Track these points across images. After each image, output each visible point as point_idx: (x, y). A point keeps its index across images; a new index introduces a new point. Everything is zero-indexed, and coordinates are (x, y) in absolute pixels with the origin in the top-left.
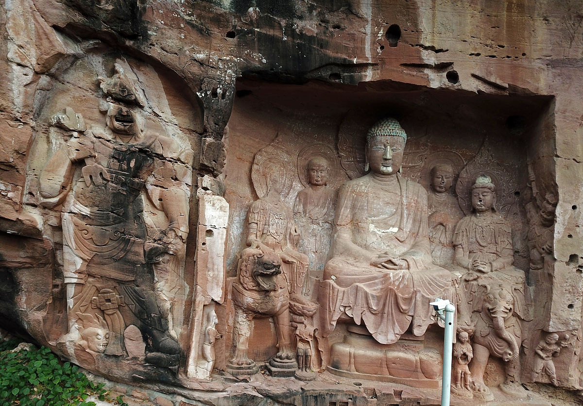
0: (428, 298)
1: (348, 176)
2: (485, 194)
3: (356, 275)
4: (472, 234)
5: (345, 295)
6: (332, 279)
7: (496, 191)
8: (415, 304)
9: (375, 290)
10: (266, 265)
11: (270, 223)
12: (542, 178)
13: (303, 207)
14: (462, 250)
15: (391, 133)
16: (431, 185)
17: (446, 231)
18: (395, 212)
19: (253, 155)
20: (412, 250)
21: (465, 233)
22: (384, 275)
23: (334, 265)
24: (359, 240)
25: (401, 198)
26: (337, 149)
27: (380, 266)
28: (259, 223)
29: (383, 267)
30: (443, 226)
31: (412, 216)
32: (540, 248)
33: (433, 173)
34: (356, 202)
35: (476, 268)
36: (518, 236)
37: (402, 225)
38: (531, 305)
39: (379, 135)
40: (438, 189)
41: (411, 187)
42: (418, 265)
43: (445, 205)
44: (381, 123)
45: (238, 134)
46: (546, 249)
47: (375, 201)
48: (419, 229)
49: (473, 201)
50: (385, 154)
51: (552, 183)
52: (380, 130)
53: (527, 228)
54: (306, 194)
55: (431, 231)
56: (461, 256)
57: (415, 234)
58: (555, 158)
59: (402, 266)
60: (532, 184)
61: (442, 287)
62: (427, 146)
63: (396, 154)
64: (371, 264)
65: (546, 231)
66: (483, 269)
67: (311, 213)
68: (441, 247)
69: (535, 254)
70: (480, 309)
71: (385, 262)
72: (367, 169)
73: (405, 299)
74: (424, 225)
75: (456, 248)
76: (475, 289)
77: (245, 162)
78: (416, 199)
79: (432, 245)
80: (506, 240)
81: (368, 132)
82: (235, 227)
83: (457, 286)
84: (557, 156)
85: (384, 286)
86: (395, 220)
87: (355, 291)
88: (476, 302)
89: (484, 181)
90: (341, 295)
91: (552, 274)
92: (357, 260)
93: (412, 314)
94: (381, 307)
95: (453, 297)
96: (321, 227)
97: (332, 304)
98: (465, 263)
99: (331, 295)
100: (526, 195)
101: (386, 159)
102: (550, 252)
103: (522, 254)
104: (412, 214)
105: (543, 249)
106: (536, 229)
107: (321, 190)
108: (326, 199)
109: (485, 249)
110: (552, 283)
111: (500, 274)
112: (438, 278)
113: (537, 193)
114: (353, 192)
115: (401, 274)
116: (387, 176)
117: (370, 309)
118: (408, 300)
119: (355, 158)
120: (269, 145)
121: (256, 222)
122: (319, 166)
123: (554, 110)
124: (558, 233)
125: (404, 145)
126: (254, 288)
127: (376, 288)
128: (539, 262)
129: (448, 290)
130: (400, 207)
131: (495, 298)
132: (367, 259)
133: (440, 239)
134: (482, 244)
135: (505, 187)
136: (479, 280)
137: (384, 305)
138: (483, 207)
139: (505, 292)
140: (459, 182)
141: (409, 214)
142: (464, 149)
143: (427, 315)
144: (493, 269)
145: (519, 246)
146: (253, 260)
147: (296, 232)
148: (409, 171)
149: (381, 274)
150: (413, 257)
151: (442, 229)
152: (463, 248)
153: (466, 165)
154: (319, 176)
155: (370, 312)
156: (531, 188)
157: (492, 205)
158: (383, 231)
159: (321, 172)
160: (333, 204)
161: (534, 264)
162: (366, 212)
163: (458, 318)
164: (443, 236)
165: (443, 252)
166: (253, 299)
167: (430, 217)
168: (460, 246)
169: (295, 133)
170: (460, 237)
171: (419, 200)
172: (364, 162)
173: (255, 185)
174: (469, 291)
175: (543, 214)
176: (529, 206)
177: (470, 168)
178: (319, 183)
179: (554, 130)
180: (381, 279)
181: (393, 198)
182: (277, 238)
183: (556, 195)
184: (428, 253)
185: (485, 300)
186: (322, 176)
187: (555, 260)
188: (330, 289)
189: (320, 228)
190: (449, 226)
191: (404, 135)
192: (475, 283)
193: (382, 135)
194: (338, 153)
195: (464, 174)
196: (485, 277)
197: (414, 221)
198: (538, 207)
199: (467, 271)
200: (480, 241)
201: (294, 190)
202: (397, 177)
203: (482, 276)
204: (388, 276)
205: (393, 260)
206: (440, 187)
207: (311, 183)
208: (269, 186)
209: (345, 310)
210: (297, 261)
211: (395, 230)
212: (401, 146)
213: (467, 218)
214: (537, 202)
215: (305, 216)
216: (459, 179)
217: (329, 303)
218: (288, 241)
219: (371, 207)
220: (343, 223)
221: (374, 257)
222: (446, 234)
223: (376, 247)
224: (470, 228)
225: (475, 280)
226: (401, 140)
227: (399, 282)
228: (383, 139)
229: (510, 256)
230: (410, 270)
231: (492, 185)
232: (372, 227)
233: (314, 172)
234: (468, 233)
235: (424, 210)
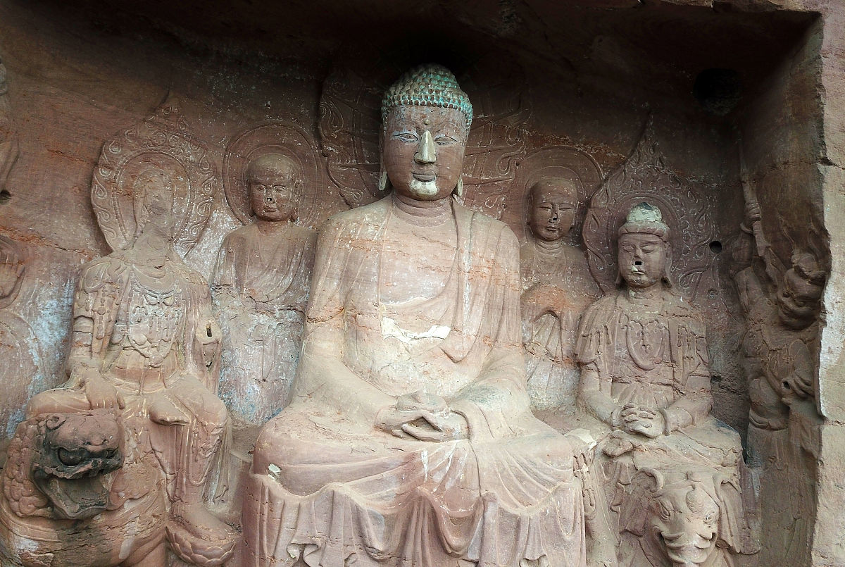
0: (516, 516)
1: (346, 201)
2: (648, 247)
3: (333, 462)
4: (619, 340)
5: (304, 516)
6: (270, 473)
7: (672, 241)
8: (482, 532)
9: (382, 498)
10: (62, 453)
11: (131, 316)
12: (781, 214)
13: (237, 272)
14: (596, 374)
15: (432, 98)
16: (529, 224)
17: (561, 329)
18: (444, 290)
19: (98, 144)
20: (481, 383)
21: (603, 336)
22: (406, 458)
23: (277, 435)
24: (358, 358)
25: (458, 256)
26: (318, 137)
27: (398, 432)
28: (97, 317)
29: (405, 436)
30: (556, 316)
31: (482, 298)
32: (779, 380)
33: (533, 198)
34: (353, 265)
35: (631, 426)
36: (719, 343)
37: (459, 321)
38: (755, 513)
39: (405, 103)
40: (544, 232)
41: (481, 230)
42: (493, 425)
43: (559, 269)
44: (411, 76)
45: (52, 90)
46: (796, 389)
47: (397, 263)
48: (500, 326)
49: (621, 262)
50: (419, 150)
51: (813, 227)
52: (408, 92)
53: (740, 328)
54: (242, 240)
55: (528, 329)
56: (593, 389)
57: (491, 340)
58: (821, 167)
59: (452, 431)
60: (755, 227)
61: (552, 484)
62: (520, 135)
63: (446, 150)
64: (377, 427)
65: (792, 341)
66: (645, 431)
67: (254, 286)
68: (549, 363)
69: (762, 391)
70: (639, 529)
71: (412, 423)
72: (383, 185)
73: (457, 521)
74: (512, 317)
75: (583, 368)
76: (628, 476)
77: (78, 163)
78: (492, 257)
79: (531, 359)
80: (695, 355)
81: (382, 96)
82: (45, 324)
83: (585, 469)
84: (827, 162)
85: (405, 485)
86: (444, 308)
87: (328, 505)
88: (629, 509)
89: (646, 216)
90: (290, 516)
91: (815, 453)
92: (343, 415)
93: (475, 557)
94: (396, 542)
95: (575, 507)
96: (277, 320)
97: (269, 541)
98: (604, 410)
99: (265, 517)
100: (737, 249)
101: (422, 163)
102: (809, 395)
103: (729, 383)
104: (483, 292)
105: (786, 384)
106: (765, 331)
107: (281, 233)
108: (291, 253)
109: (649, 375)
110: (814, 476)
111: (686, 442)
112: (539, 461)
113: (767, 247)
114: (347, 240)
115: (449, 454)
116: (426, 204)
117: (367, 548)
118: (467, 524)
119: (361, 158)
120: (144, 120)
121: (89, 314)
122: (272, 174)
123: (820, 46)
124: (830, 351)
125: (465, 131)
126: (40, 512)
127: (384, 493)
128: (774, 411)
129: (563, 490)
130: (454, 276)
131: (676, 509)
132: (367, 413)
133: (549, 346)
134: (641, 362)
135: (690, 231)
136: (637, 455)
137: (405, 536)
138: (644, 278)
139: (700, 495)
140: (589, 219)
141: (475, 295)
142: (602, 145)
143: (513, 557)
144: (670, 429)
145: (721, 365)
146: (35, 433)
147: (209, 334)
148: (479, 192)
149: (398, 457)
150: (480, 405)
151: (551, 325)
152: (598, 371)
153: (606, 180)
154: (274, 198)
155: (368, 554)
156: (752, 236)
157: (663, 272)
158: (415, 334)
159: (277, 190)
160: (307, 265)
161: (760, 413)
162: (375, 288)
163: (590, 550)
164: (555, 338)
165: (554, 377)
166: (35, 543)
167: (524, 298)
168: (592, 366)
169: (216, 96)
170: (593, 345)
171: (500, 260)
172: (377, 169)
173: (103, 219)
174: (614, 481)
175: (784, 299)
176: (746, 276)
177: (614, 187)
178: (273, 215)
179: (818, 97)
180: (399, 470)
181: (439, 254)
182: (150, 353)
183: (823, 256)
184: (519, 389)
185: (650, 508)
186: (280, 200)
187: (822, 418)
188: (263, 499)
189: (275, 324)
190: (568, 317)
191: (466, 106)
192: (626, 461)
193: (411, 103)
194: (321, 147)
195: (600, 202)
196: (651, 449)
197: (489, 307)
198: (769, 280)
199: (610, 431)
200: (636, 356)
201: (215, 229)
202: (452, 205)
203: (644, 444)
204: (418, 460)
205: (431, 417)
206: (548, 229)
207: (258, 215)
208: (140, 221)
209: (302, 553)
210: (194, 417)
211: (444, 331)
212: (458, 132)
213: (608, 300)
214: (768, 270)
215: (240, 293)
216: (590, 212)
217: (261, 538)
218: (190, 357)
219: (387, 278)
220: (322, 315)
221: (384, 408)
222: (560, 334)
223: (395, 376)
224: (614, 323)
225: (628, 453)
226: (456, 116)
227: (442, 475)
228: (415, 113)
229: (704, 394)
230: (474, 439)
231: (663, 227)
232: (388, 326)
233: (261, 189)
234: (611, 337)
235: (512, 282)
